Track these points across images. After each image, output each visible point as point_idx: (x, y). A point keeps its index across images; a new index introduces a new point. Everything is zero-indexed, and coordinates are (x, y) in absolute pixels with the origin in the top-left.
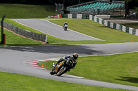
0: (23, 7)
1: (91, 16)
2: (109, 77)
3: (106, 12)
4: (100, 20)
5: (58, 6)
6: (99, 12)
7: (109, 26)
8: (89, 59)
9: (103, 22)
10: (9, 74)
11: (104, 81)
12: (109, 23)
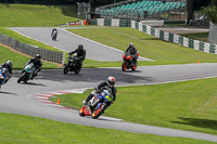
0: (27, 9)
1: (133, 22)
2: (162, 118)
3: (157, 16)
4: (149, 28)
5: (82, 7)
6: (146, 15)
7: (161, 38)
8: (132, 90)
9: (153, 32)
10: (6, 114)
11: (154, 125)
12: (162, 33)
